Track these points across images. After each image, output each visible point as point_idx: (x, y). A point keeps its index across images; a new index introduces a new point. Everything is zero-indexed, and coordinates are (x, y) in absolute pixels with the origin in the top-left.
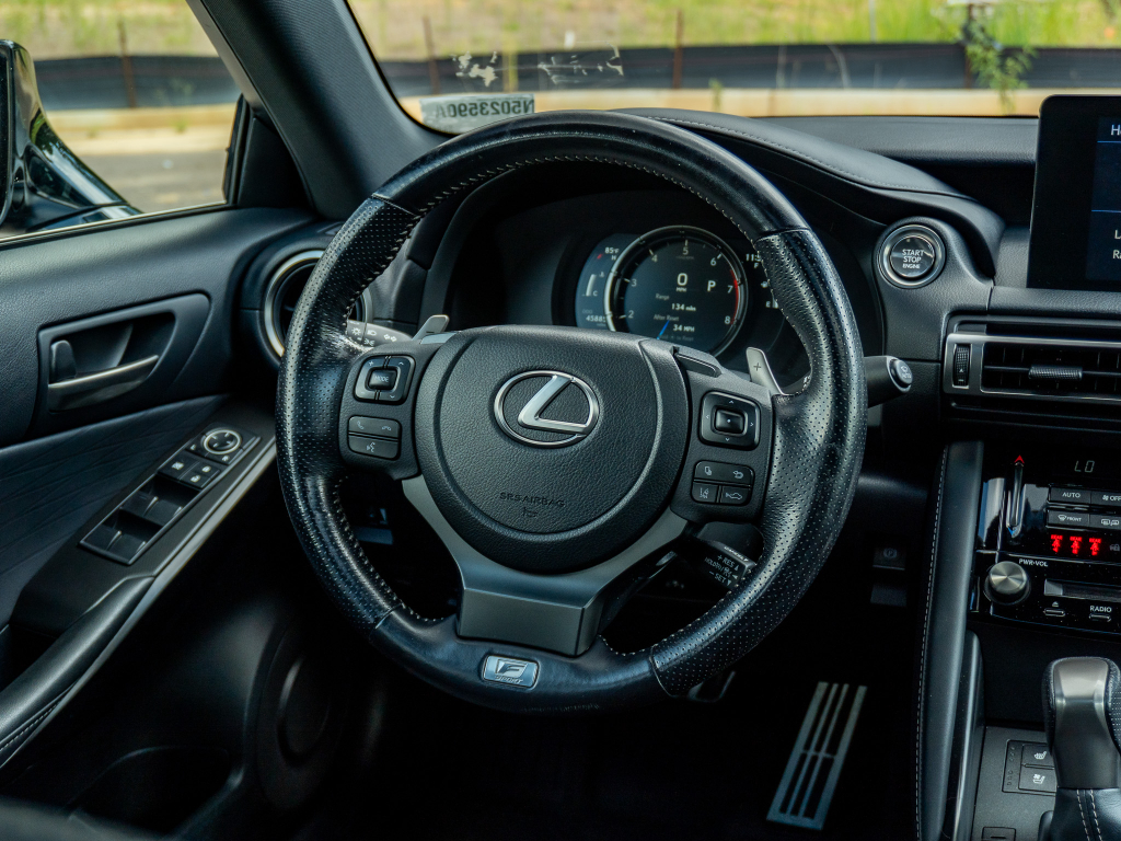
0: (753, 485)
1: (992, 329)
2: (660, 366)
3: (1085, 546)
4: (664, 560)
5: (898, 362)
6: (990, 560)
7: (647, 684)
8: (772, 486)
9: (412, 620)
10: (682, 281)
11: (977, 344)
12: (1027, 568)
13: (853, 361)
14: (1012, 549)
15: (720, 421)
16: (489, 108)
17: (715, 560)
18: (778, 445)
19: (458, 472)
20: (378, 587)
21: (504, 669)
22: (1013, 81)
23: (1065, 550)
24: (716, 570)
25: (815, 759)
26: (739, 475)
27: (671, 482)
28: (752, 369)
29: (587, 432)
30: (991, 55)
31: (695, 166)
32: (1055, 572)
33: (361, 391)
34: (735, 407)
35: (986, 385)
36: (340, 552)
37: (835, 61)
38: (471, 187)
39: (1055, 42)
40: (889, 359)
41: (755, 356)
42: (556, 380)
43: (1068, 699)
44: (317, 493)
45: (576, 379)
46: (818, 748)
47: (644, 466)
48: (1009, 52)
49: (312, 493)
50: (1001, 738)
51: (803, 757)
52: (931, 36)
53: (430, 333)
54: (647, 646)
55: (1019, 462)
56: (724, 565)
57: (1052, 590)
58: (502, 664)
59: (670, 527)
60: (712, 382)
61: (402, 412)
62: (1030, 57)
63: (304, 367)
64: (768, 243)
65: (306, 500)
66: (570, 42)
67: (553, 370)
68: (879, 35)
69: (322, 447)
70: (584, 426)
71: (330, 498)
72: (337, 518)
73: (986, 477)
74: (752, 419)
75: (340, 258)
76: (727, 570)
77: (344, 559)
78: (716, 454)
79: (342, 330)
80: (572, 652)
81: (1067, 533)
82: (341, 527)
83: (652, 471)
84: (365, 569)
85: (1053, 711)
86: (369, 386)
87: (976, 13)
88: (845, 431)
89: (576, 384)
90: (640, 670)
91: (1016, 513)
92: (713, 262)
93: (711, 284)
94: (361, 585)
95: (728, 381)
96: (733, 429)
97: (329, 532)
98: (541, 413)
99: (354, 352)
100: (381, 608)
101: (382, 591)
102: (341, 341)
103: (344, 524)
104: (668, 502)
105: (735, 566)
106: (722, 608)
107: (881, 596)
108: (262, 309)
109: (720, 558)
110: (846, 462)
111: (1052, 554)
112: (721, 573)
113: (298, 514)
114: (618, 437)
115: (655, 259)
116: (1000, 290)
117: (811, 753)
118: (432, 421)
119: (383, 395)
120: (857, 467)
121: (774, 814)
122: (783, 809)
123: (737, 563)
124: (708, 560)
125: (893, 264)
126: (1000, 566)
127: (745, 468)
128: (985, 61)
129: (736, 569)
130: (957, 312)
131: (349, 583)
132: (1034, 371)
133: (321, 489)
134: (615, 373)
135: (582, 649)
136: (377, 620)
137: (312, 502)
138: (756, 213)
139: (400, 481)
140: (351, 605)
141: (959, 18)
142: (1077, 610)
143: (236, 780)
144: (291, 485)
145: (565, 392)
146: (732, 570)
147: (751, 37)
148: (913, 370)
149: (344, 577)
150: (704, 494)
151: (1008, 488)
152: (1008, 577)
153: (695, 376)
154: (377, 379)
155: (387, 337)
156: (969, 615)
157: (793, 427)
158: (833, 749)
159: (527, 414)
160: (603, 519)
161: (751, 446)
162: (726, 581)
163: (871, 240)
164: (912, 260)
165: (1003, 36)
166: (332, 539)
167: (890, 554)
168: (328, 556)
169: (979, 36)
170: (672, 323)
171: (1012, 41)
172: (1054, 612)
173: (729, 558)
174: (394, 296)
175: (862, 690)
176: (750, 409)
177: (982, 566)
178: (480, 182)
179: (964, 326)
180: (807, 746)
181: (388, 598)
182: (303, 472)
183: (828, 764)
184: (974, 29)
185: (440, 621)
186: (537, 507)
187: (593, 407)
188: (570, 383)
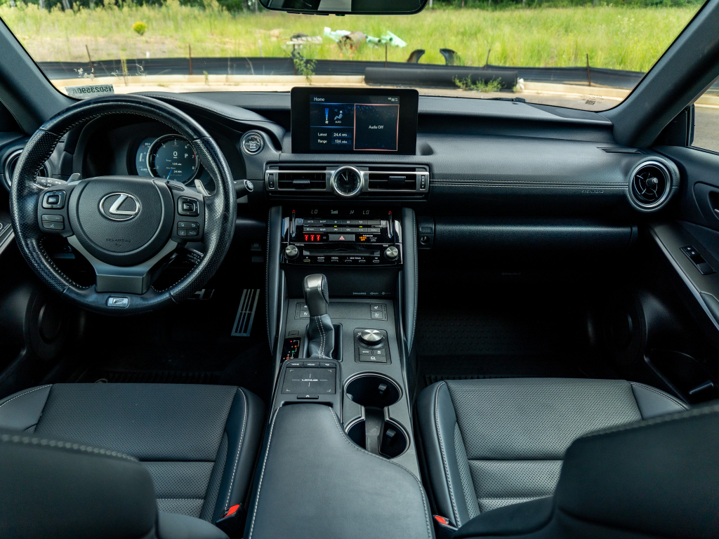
0: (199, 228)
1: (281, 168)
2: (161, 189)
3: (315, 238)
4: (174, 256)
5: (248, 182)
6: (286, 245)
7: (168, 301)
8: (206, 228)
9: (78, 288)
10: (175, 154)
11: (276, 174)
12: (297, 247)
13: (230, 183)
14: (293, 240)
15: (185, 207)
16: (95, 90)
18: (207, 214)
19: (88, 233)
20: (63, 277)
21: (116, 302)
22: (310, 72)
23: (309, 240)
24: (191, 258)
25: (245, 314)
26: (194, 225)
27: (170, 230)
28: (197, 187)
29: (136, 214)
30: (302, 62)
31: (167, 115)
32: (307, 248)
33: (45, 205)
34: (190, 202)
35: (280, 187)
36: (45, 266)
37: (249, 64)
38: (87, 121)
39: (323, 58)
40: (245, 181)
41: (198, 183)
42: (122, 197)
43: (311, 288)
44: (33, 245)
45: (130, 196)
46: (246, 310)
47: (159, 225)
48: (308, 62)
49: (31, 246)
50: (294, 302)
51: (241, 313)
52: (282, 56)
53: (73, 180)
54: (168, 287)
55: (294, 212)
56: (194, 256)
57: (306, 253)
58: (115, 300)
59: (172, 245)
60: (181, 193)
61: (64, 212)
62: (315, 63)
63: (20, 197)
64: (196, 143)
65: (28, 248)
66: (148, 56)
67: (122, 192)
68: (263, 55)
69: (32, 228)
70: (135, 212)
71: (39, 246)
72: (42, 254)
73: (283, 217)
74: (196, 205)
75: (29, 154)
76: (195, 258)
77: (47, 269)
78: (185, 218)
79: (35, 181)
80: (140, 293)
81: (310, 234)
82: (45, 257)
83: (162, 226)
84: (57, 272)
85: (306, 293)
86: (48, 203)
87: (296, 47)
88: (229, 208)
90: (166, 296)
91: (293, 229)
92: (186, 147)
93: (186, 155)
94: (56, 277)
95: (188, 192)
96: (190, 209)
97: (40, 259)
98: (118, 209)
99: (41, 190)
100: (65, 285)
101: (65, 279)
102: (35, 186)
103: (46, 256)
104: (169, 237)
106: (193, 272)
107: (255, 259)
108: (4, 173)
109: (192, 254)
110: (230, 218)
111: (306, 242)
113: (26, 254)
114: (148, 216)
115: (164, 147)
116: (283, 154)
117: (244, 312)
118: (75, 215)
119: (54, 206)
120: (235, 216)
121: (233, 334)
122: (236, 332)
123: (198, 255)
124: (188, 255)
125: (247, 147)
126: (289, 247)
127: (196, 223)
128: (300, 64)
130: (268, 163)
131: (50, 277)
132: (295, 182)
133: (34, 243)
134: (145, 192)
135: (144, 291)
136: (64, 290)
137: (31, 249)
138: (190, 132)
139: (66, 238)
140: (52, 285)
141: (291, 49)
142: (313, 259)
143: (24, 353)
144: (21, 243)
145: (126, 200)
146: (197, 257)
147: (218, 55)
148: (253, 184)
149: (48, 275)
150: (182, 233)
151: (291, 220)
152: (291, 250)
153: (175, 191)
154: (51, 200)
155: (57, 182)
156: (280, 264)
157: (211, 207)
158: (251, 310)
159: (113, 209)
160: (146, 245)
161: (197, 215)
162: (195, 262)
163: (238, 139)
164: (253, 145)
165: (306, 55)
166: (42, 262)
167: (256, 245)
168: (40, 268)
169: (298, 56)
170: (173, 170)
171: (309, 58)
172: (307, 260)
173: (195, 253)
174: (60, 166)
175: (258, 291)
176: (196, 202)
177: (283, 247)
178: (91, 119)
179: (271, 168)
180: (242, 310)
181: (67, 281)
182: (25, 238)
183: (250, 315)
184: (296, 53)
185: (89, 287)
186: (121, 243)
187: (138, 205)
188: (128, 197)
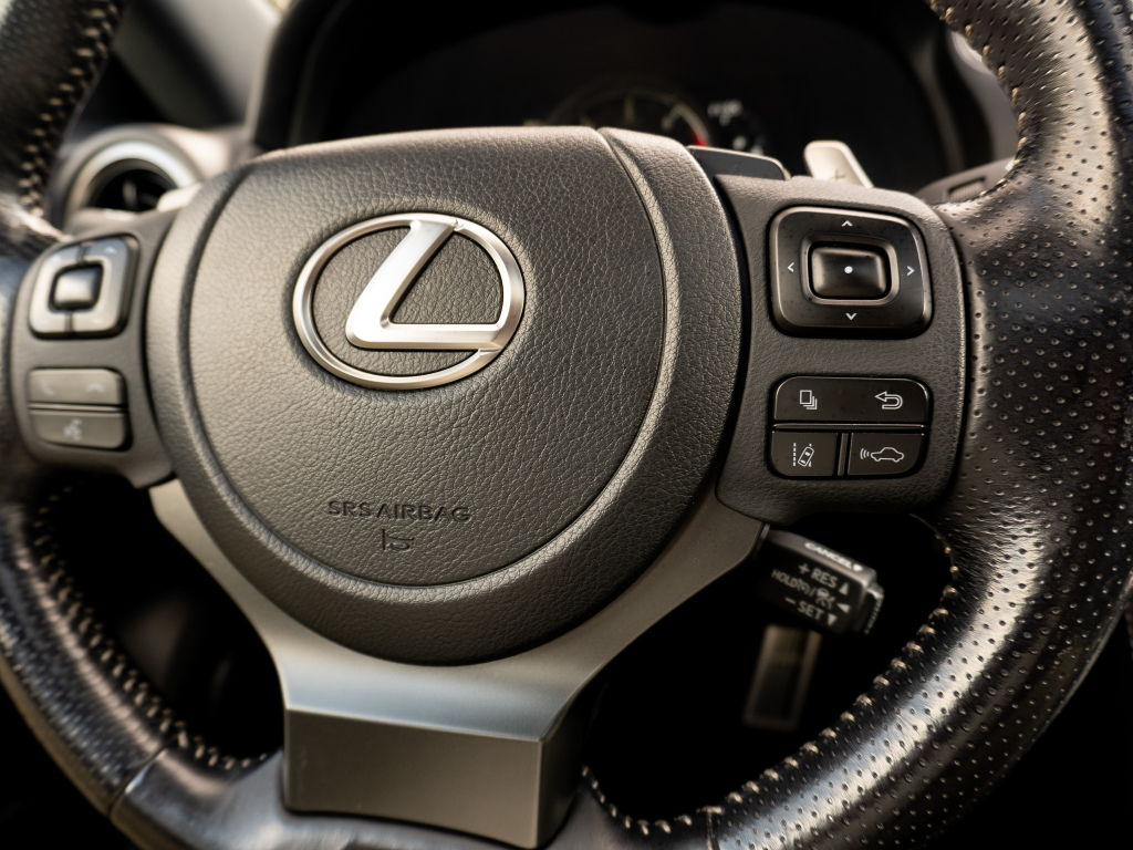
0: (928, 422)
8: (979, 420)
15: (822, 275)
17: (795, 573)
19: (236, 463)
24: (798, 595)
26: (892, 402)
27: (715, 435)
33: (43, 319)
34: (857, 237)
42: (418, 235)
45: (463, 224)
47: (647, 408)
56: (815, 584)
61: (124, 350)
67: (410, 211)
70: (494, 328)
74: (907, 259)
76: (823, 594)
86: (54, 305)
89: (464, 235)
96: (862, 288)
98: (393, 314)
100: (137, 751)
105: (840, 584)
109: (804, 569)
112: (812, 600)
119: (83, 321)
123: (842, 579)
124: (778, 575)
127: (907, 385)
129: (844, 590)
145: (443, 257)
146: (834, 592)
150: (803, 458)
159: (366, 320)
161: (915, 326)
162: (824, 617)
173: (824, 568)
176: (898, 237)
185: (256, 764)
186: (410, 526)
187: (512, 289)
188: (450, 236)
